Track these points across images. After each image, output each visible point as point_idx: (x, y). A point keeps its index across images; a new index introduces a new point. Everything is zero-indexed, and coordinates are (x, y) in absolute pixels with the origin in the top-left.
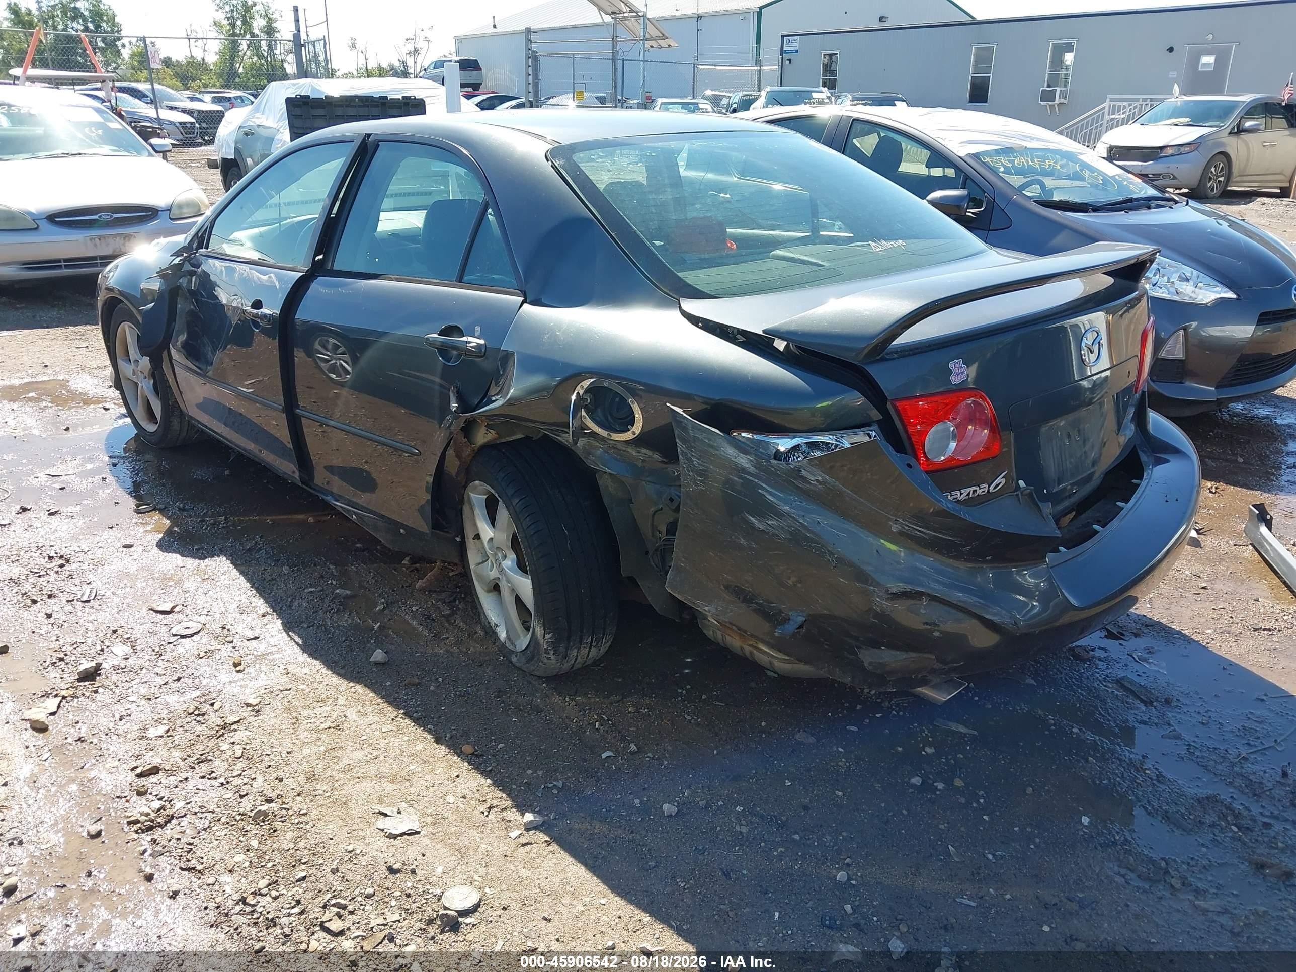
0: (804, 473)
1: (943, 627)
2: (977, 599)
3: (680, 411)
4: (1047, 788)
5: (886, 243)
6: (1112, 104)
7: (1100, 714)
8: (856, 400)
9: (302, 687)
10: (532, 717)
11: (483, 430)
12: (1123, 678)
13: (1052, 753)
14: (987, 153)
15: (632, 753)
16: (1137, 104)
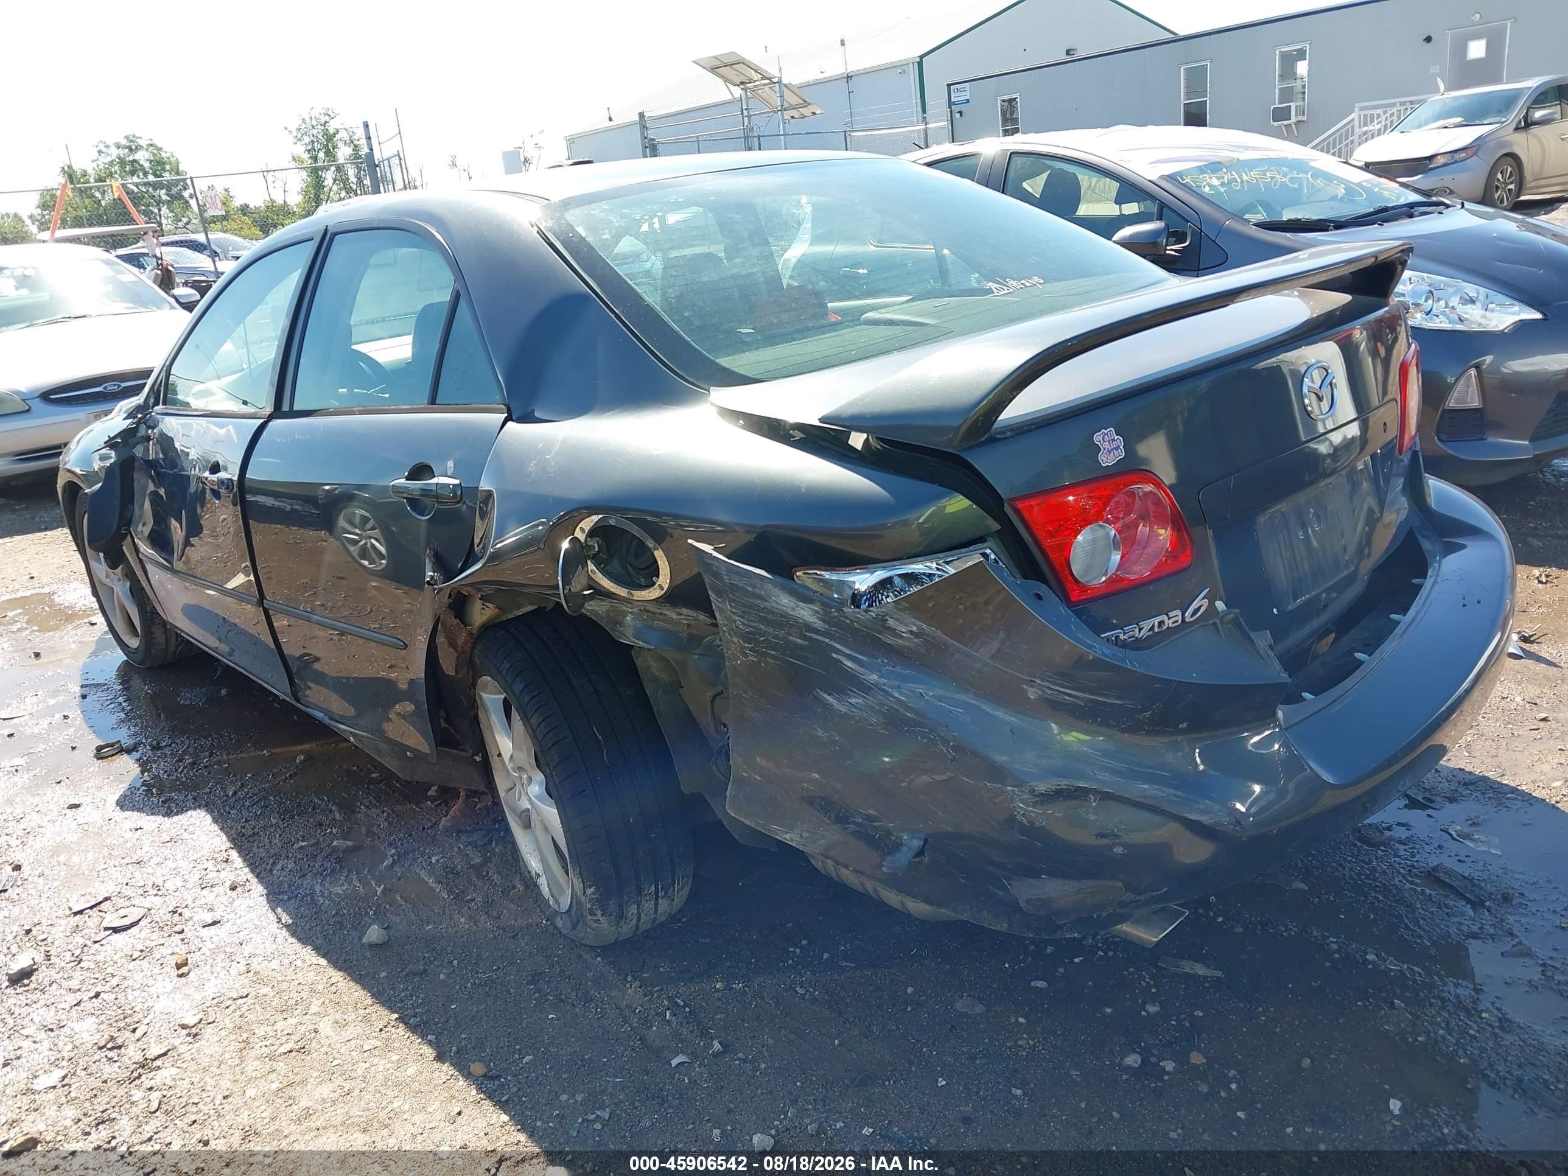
0: (891, 622)
1: (1126, 839)
2: (1172, 791)
3: (707, 548)
4: (1333, 1056)
5: (1014, 283)
6: (1362, 113)
7: (1407, 927)
8: (958, 504)
9: (265, 990)
10: (577, 1010)
11: (478, 605)
12: (1436, 869)
13: (1339, 998)
14: (1187, 172)
15: (716, 1055)
16: (1394, 110)
